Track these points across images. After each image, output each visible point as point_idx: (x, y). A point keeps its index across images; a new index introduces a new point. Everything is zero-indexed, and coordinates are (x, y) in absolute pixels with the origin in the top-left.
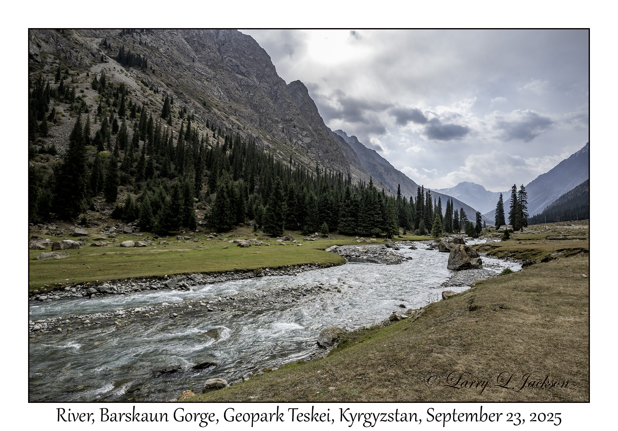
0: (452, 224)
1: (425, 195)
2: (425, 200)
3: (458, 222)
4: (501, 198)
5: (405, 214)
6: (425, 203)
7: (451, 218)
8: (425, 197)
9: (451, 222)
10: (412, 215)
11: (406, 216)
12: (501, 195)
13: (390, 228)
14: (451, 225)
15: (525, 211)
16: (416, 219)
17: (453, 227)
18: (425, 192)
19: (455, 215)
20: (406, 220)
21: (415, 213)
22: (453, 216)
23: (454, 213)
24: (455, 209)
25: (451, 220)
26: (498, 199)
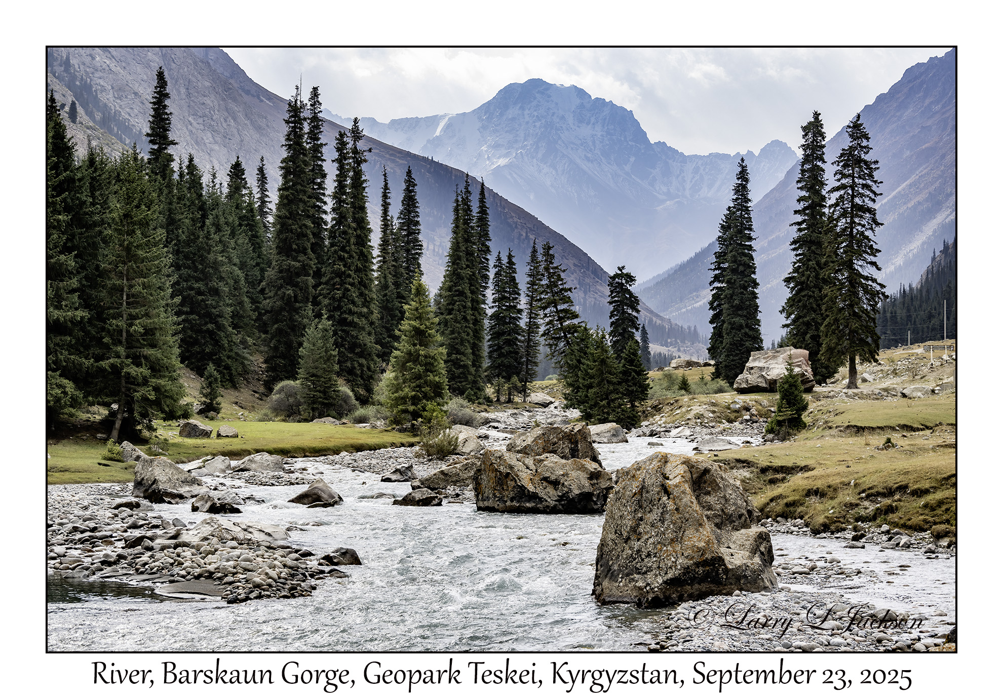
0: (486, 346)
1: (329, 154)
2: (330, 185)
3: (517, 330)
4: (742, 190)
5: (206, 278)
6: (329, 204)
7: (477, 305)
8: (331, 169)
9: (477, 335)
10: (252, 284)
11: (216, 292)
12: (743, 175)
13: (133, 370)
14: (476, 348)
15: (868, 271)
16: (275, 314)
17: (486, 363)
18: (328, 139)
19: (500, 288)
20: (213, 318)
21: (271, 273)
22: (490, 294)
23: (491, 274)
24: (498, 249)
25: (477, 322)
26: (727, 198)
